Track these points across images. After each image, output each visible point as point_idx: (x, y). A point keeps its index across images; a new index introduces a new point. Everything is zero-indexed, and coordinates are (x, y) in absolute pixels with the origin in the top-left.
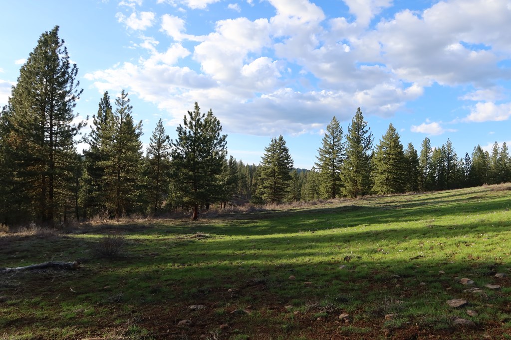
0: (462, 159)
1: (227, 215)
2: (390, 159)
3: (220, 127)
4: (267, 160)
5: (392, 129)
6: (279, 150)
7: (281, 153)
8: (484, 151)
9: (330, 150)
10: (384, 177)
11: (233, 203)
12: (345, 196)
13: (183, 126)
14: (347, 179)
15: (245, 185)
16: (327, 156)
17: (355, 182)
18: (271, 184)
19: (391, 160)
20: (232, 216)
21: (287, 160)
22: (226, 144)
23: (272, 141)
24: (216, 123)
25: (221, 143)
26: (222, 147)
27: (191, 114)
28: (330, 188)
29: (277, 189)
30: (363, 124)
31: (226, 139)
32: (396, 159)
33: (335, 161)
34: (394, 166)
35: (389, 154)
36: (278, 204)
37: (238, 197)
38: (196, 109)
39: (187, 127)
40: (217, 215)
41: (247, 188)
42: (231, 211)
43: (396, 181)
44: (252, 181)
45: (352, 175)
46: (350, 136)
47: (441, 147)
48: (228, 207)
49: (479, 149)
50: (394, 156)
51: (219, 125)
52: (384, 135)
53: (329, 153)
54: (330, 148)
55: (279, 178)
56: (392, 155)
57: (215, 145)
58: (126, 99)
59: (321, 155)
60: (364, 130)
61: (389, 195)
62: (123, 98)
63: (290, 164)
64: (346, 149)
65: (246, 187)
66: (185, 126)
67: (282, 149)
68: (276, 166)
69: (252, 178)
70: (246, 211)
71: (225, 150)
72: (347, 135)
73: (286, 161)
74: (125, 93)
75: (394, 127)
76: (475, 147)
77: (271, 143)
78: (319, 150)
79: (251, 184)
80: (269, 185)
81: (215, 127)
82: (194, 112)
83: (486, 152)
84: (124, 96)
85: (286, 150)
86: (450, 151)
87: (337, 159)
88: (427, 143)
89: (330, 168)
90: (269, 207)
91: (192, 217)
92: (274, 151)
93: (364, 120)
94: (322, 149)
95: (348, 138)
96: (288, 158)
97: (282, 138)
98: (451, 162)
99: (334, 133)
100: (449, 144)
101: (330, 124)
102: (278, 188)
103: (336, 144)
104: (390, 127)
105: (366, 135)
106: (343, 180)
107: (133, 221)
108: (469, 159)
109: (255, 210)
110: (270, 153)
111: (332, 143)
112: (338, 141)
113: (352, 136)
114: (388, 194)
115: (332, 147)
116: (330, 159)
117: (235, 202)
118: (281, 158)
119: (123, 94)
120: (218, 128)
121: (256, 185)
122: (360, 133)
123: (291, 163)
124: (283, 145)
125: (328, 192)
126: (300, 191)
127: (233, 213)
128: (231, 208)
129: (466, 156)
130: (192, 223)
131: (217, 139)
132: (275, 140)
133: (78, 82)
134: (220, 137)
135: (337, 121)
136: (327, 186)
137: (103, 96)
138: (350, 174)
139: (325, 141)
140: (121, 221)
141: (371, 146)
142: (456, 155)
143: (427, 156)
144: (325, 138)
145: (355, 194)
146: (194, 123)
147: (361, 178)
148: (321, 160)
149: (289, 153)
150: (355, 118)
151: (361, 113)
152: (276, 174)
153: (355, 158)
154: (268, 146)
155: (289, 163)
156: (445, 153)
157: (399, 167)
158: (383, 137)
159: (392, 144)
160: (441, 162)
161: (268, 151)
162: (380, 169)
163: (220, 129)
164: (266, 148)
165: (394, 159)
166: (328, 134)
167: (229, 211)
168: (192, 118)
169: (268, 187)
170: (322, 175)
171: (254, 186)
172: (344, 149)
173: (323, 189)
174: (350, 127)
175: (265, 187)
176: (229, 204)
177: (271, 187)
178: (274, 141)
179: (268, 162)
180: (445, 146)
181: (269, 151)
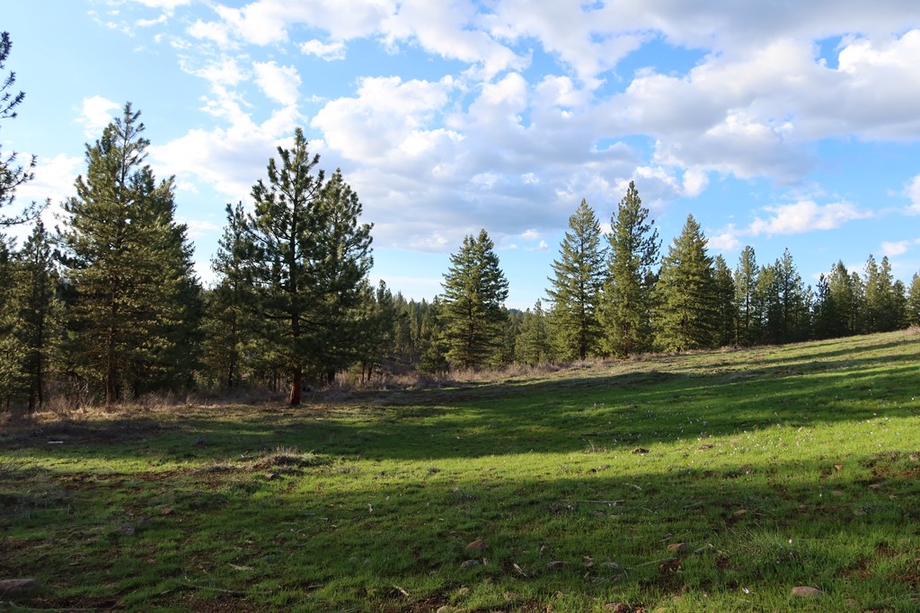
0: (810, 287)
1: (371, 393)
2: (690, 282)
3: (357, 207)
4: (455, 282)
5: (693, 226)
6: (480, 260)
7: (483, 267)
8: (850, 273)
9: (576, 265)
10: (678, 317)
11: (385, 370)
12: (606, 355)
13: (267, 183)
14: (610, 322)
15: (407, 337)
16: (570, 276)
17: (625, 326)
18: (463, 330)
19: (692, 286)
20: (383, 396)
21: (496, 281)
22: (370, 242)
23: (465, 242)
24: (349, 198)
25: (360, 241)
26: (362, 250)
27: (285, 155)
28: (576, 338)
29: (476, 339)
30: (639, 213)
31: (371, 233)
32: (702, 283)
33: (585, 286)
34: (697, 296)
35: (687, 273)
36: (477, 370)
37: (394, 360)
38: (298, 144)
39: (276, 187)
40: (349, 394)
41: (411, 342)
42: (381, 386)
43: (700, 326)
44: (420, 329)
45: (620, 314)
46: (616, 237)
47: (773, 265)
48: (375, 378)
49: (842, 269)
50: (697, 278)
51: (355, 204)
52: (677, 238)
53: (574, 270)
54: (576, 261)
55: (479, 317)
56: (694, 275)
57: (348, 244)
58: (135, 125)
59: (558, 274)
60: (643, 225)
61: (687, 353)
62: (128, 122)
63: (502, 290)
64: (608, 262)
65: (410, 340)
66: (272, 184)
67: (486, 258)
68: (473, 292)
69: (420, 323)
70: (414, 386)
71: (368, 255)
72: (610, 235)
73: (493, 283)
74: (134, 110)
75: (698, 223)
76: (834, 265)
77: (463, 246)
78: (554, 265)
79: (419, 335)
80: (458, 332)
81: (346, 205)
82: (294, 151)
83: (854, 273)
84: (131, 117)
85: (493, 260)
86: (790, 270)
87: (589, 282)
88: (749, 255)
89: (576, 299)
90: (459, 377)
91: (289, 400)
92: (469, 262)
93: (642, 206)
94: (561, 262)
95: (612, 240)
96: (497, 275)
97: (486, 236)
98: (792, 291)
99: (583, 232)
100: (788, 259)
101: (575, 214)
102: (478, 337)
103: (587, 252)
104: (689, 222)
105: (646, 236)
106: (603, 324)
107: (147, 410)
108: (826, 286)
109: (433, 382)
110: (460, 267)
111: (580, 251)
112: (590, 247)
113: (620, 237)
114: (686, 350)
115: (580, 258)
116: (576, 283)
117: (389, 368)
118: (483, 276)
119: (128, 112)
120: (353, 209)
121: (428, 336)
122: (633, 231)
123: (503, 286)
124: (487, 250)
125: (573, 347)
126: (513, 347)
127: (385, 389)
128: (381, 379)
129: (821, 280)
130: (286, 416)
131: (351, 233)
132: (472, 241)
133: (12, 74)
134: (357, 228)
135: (589, 208)
136: (569, 335)
137: (102, 135)
138: (617, 311)
139: (566, 247)
140: (115, 410)
141: (655, 256)
142: (800, 278)
143: (749, 280)
144: (565, 242)
145: (625, 350)
146: (293, 176)
147: (638, 318)
148: (557, 283)
149: (500, 267)
150: (625, 202)
151: (637, 192)
152: (475, 309)
153: (627, 279)
154: (457, 253)
155: (499, 288)
156: (780, 275)
157: (707, 298)
158: (676, 241)
159: (694, 253)
160: (773, 292)
161: (457, 261)
162: (671, 303)
163: (359, 210)
164: (453, 256)
165: (697, 283)
166: (572, 232)
167: (377, 385)
168: (288, 166)
169: (456, 336)
170: (561, 314)
171: (425, 337)
172: (604, 263)
173: (562, 340)
174: (615, 220)
175: (450, 336)
176: (378, 373)
177: (461, 336)
178: (469, 242)
179: (457, 284)
180: (781, 263)
181: (460, 263)
